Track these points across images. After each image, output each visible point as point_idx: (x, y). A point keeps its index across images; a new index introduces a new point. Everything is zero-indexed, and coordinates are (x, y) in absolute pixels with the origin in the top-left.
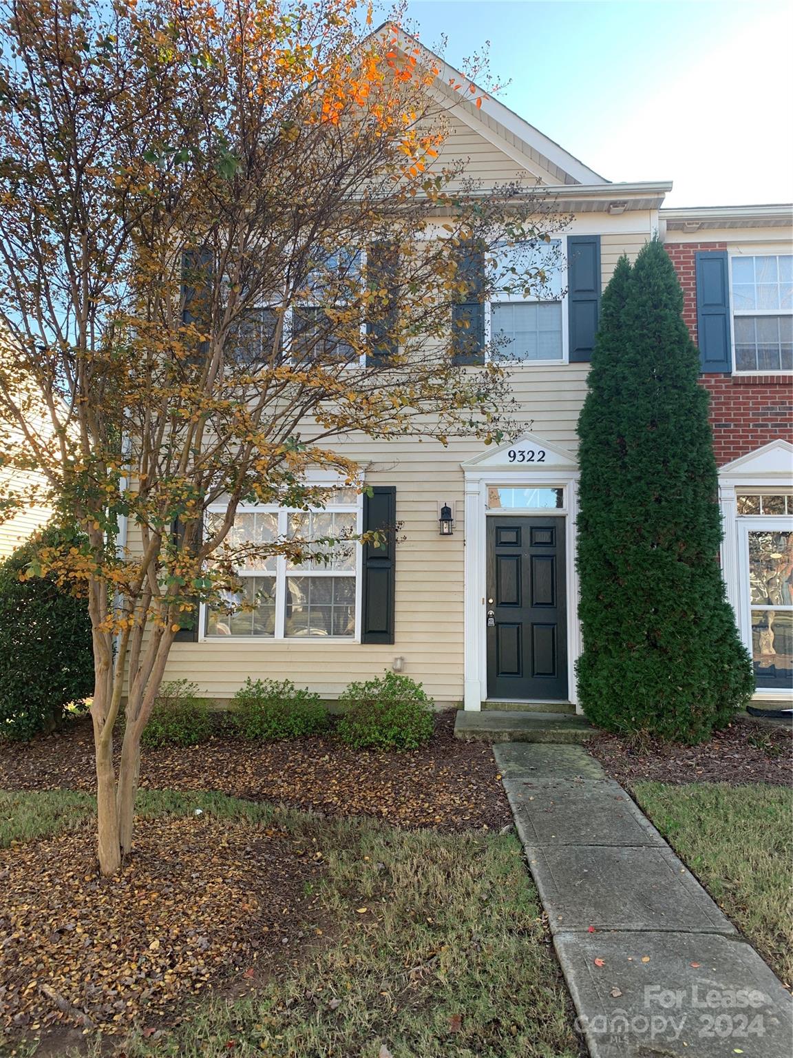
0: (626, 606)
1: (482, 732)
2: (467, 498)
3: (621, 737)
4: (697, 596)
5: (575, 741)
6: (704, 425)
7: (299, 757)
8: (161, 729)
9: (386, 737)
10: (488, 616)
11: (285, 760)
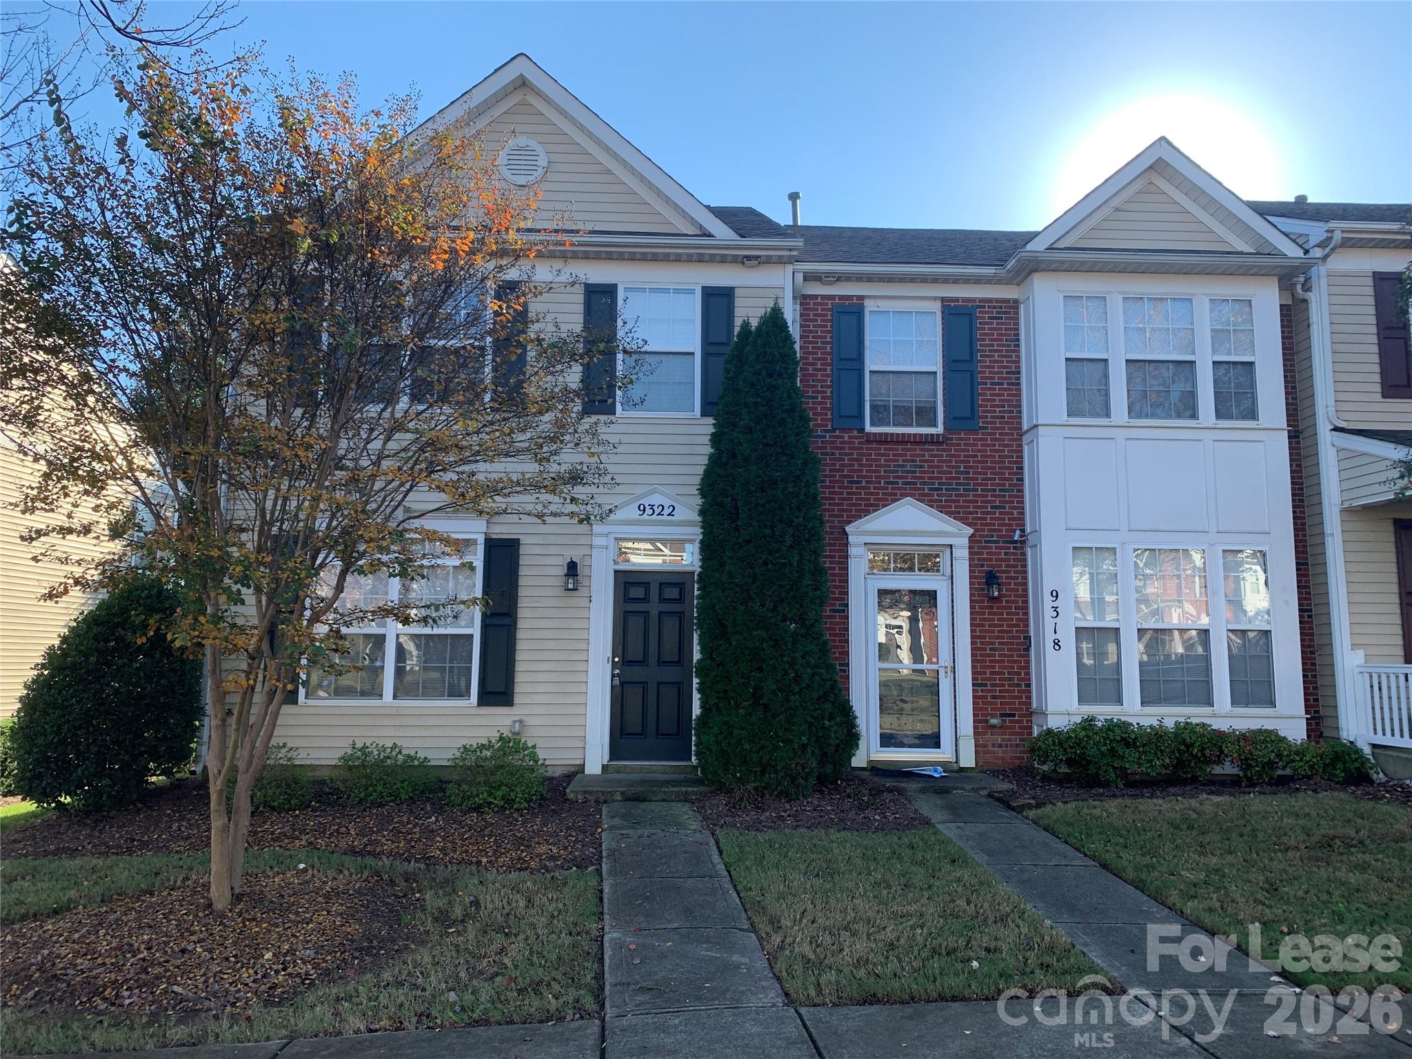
0: (735, 665)
1: (594, 792)
2: (595, 552)
3: (726, 793)
4: (798, 655)
5: (686, 799)
6: (812, 491)
7: (405, 819)
8: (259, 794)
9: (495, 798)
10: (613, 676)
11: (390, 821)
